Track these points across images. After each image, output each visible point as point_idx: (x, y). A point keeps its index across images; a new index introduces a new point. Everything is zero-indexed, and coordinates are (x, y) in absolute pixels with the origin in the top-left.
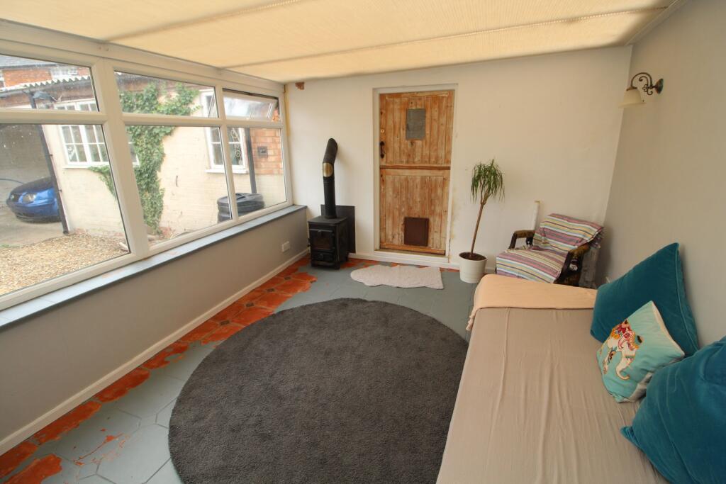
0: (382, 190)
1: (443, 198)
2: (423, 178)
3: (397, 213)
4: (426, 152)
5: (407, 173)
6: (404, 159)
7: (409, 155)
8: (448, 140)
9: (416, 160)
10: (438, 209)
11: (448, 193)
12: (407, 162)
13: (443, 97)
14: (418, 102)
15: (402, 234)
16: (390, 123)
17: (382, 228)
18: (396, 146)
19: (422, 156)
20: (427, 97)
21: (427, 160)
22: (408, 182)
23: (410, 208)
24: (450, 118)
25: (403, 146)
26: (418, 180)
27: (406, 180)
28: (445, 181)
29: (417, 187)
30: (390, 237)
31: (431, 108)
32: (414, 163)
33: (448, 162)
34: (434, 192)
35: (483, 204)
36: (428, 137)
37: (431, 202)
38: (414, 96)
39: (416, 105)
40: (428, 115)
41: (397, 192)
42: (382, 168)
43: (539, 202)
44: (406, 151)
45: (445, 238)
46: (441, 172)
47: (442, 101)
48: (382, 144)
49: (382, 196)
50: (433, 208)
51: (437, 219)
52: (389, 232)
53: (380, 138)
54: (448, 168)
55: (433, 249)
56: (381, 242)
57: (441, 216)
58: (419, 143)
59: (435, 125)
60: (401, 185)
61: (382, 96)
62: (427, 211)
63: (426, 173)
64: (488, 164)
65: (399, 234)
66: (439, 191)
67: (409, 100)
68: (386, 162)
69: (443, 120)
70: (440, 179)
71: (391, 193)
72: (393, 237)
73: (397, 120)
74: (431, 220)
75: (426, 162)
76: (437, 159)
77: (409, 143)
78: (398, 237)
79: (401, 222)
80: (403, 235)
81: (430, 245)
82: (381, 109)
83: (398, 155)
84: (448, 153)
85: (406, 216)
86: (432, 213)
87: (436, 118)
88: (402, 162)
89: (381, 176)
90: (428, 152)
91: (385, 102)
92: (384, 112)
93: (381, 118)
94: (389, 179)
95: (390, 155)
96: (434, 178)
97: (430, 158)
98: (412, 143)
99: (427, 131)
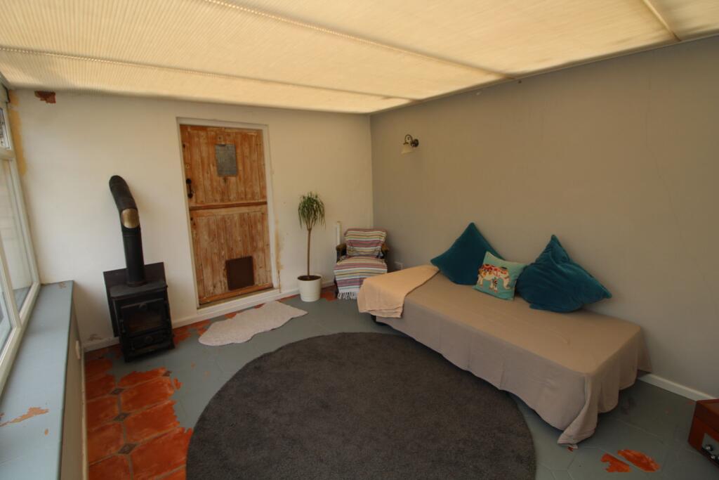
0: (195, 235)
1: (264, 232)
2: (242, 216)
3: (216, 259)
4: (242, 189)
5: (223, 212)
6: (218, 197)
7: (223, 193)
8: (262, 176)
9: (232, 197)
10: (260, 245)
11: (268, 227)
12: (222, 200)
13: (252, 136)
14: (227, 137)
15: (225, 279)
16: (197, 157)
17: (200, 280)
18: (207, 183)
19: (237, 193)
20: (236, 133)
21: (243, 196)
22: (225, 221)
23: (230, 250)
24: (262, 155)
25: (215, 184)
26: (236, 218)
27: (223, 219)
28: (264, 216)
29: (236, 226)
30: (211, 288)
31: (241, 144)
32: (230, 200)
33: (264, 197)
34: (254, 228)
35: (310, 230)
36: (241, 173)
37: (252, 239)
38: (221, 131)
39: (225, 140)
40: (239, 152)
41: (213, 235)
42: (192, 210)
43: (339, 222)
44: (220, 189)
45: (270, 271)
46: (258, 208)
47: (251, 140)
48: (189, 182)
49: (196, 242)
50: (255, 244)
51: (261, 254)
52: (209, 283)
53: (186, 175)
54: (265, 203)
55: (259, 286)
56: (200, 297)
57: (263, 250)
58: (233, 179)
59: (248, 162)
60: (218, 226)
61: (183, 128)
62: (249, 248)
63: (244, 210)
65: (221, 282)
66: (259, 226)
67: (217, 135)
68: (196, 202)
69: (255, 157)
70: (259, 214)
71: (206, 237)
72: (214, 287)
73: (205, 155)
74: (255, 257)
75: (242, 199)
76: (253, 194)
77: (221, 179)
78: (220, 282)
79: (221, 268)
80: (226, 281)
81: (256, 283)
82: (183, 141)
83: (210, 193)
84: (263, 188)
85: (227, 258)
86: (255, 249)
87: (248, 154)
88: (216, 201)
89: (192, 219)
90: (243, 189)
91: (188, 134)
92: (187, 145)
93: (184, 151)
94: (202, 222)
95: (200, 194)
96: (252, 215)
97: (246, 195)
98: (225, 180)
99: (240, 168)
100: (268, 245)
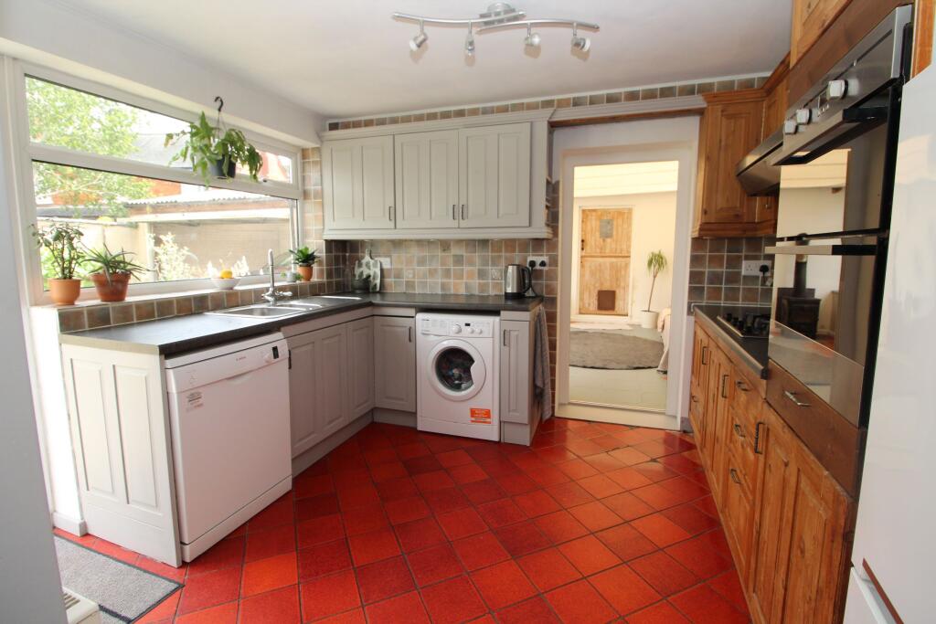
0: (582, 272)
1: (626, 277)
2: (612, 264)
3: (592, 288)
4: (614, 246)
5: (601, 260)
6: (598, 250)
7: (601, 249)
8: (629, 238)
9: (607, 251)
10: (622, 284)
11: (629, 273)
12: (601, 253)
13: (625, 213)
14: (608, 215)
15: (596, 303)
16: (589, 228)
17: (582, 297)
18: (593, 242)
19: (611, 249)
20: (614, 212)
21: (614, 251)
23: (602, 284)
24: (630, 225)
25: (597, 243)
26: (608, 265)
27: (600, 265)
28: (627, 265)
29: (607, 270)
30: (587, 305)
31: (617, 219)
32: (605, 253)
33: (629, 252)
34: (620, 272)
35: (655, 277)
36: (615, 237)
37: (617, 279)
38: (606, 212)
39: (607, 217)
40: (615, 223)
41: (593, 274)
42: (582, 257)
44: (600, 246)
45: (628, 303)
46: (624, 259)
47: (624, 215)
48: (583, 241)
49: (582, 276)
50: (619, 283)
51: (622, 291)
52: (586, 302)
53: (582, 237)
54: (629, 257)
55: (618, 313)
56: (580, 309)
57: (624, 288)
58: (609, 240)
59: (620, 229)
60: (596, 268)
61: (584, 211)
62: (614, 285)
63: (614, 260)
64: (657, 253)
66: (623, 273)
67: (602, 214)
68: (585, 253)
69: (625, 226)
70: (623, 264)
71: (588, 274)
72: (589, 305)
73: (594, 226)
74: (617, 292)
75: (613, 253)
76: (621, 250)
77: (602, 240)
78: (593, 302)
79: (595, 295)
81: (616, 309)
82: (583, 219)
83: (594, 248)
84: (629, 247)
85: (599, 289)
86: (618, 286)
87: (621, 225)
88: (597, 253)
89: (582, 263)
91: (586, 214)
92: (585, 221)
94: (587, 265)
95: (588, 248)
96: (619, 264)
97: (616, 251)
98: (604, 241)
99: (614, 233)
100: (628, 286)
